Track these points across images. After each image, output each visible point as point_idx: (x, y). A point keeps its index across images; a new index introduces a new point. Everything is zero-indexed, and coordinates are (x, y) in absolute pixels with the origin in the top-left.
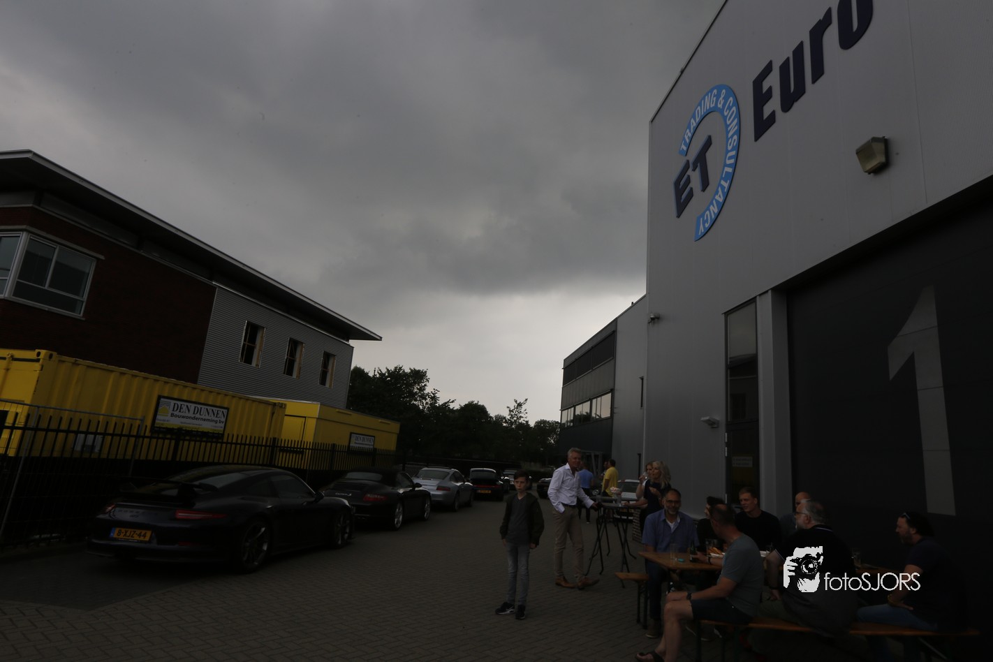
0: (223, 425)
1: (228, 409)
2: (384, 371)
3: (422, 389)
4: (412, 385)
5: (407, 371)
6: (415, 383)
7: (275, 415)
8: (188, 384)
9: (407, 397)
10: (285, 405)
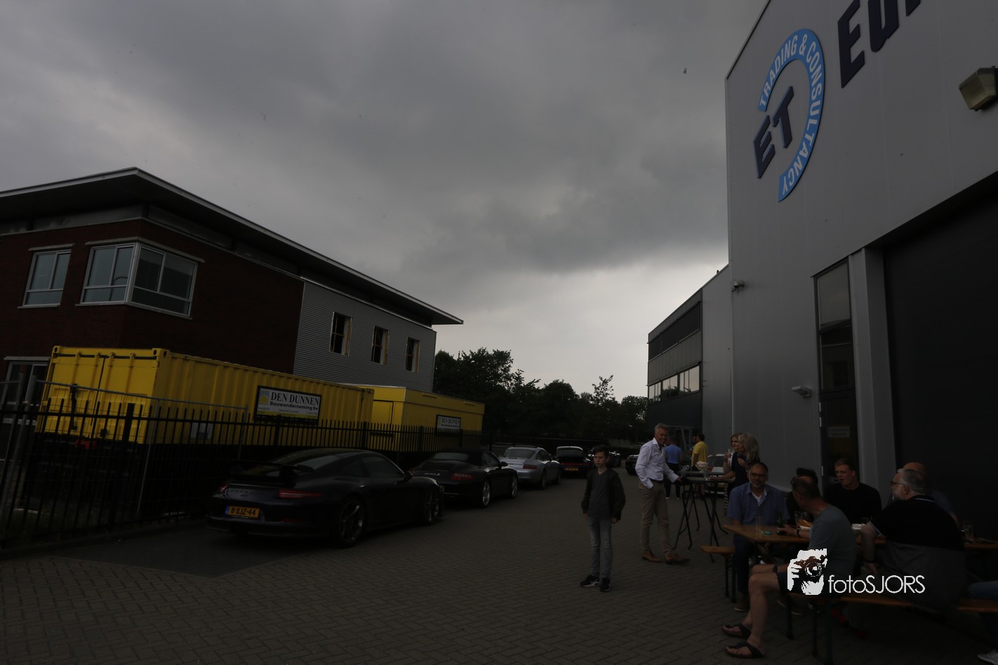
0: (317, 411)
1: (320, 396)
2: (468, 354)
3: (506, 370)
4: (496, 367)
5: (491, 352)
6: (499, 364)
7: (364, 400)
8: (284, 374)
9: (492, 379)
10: (373, 390)
